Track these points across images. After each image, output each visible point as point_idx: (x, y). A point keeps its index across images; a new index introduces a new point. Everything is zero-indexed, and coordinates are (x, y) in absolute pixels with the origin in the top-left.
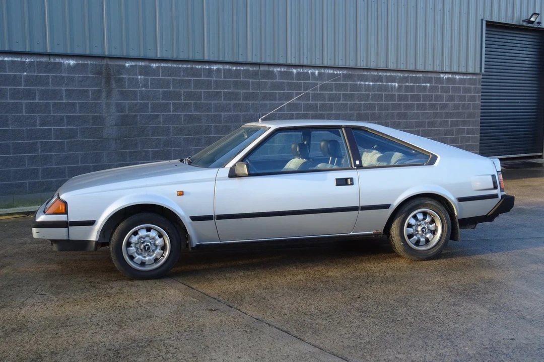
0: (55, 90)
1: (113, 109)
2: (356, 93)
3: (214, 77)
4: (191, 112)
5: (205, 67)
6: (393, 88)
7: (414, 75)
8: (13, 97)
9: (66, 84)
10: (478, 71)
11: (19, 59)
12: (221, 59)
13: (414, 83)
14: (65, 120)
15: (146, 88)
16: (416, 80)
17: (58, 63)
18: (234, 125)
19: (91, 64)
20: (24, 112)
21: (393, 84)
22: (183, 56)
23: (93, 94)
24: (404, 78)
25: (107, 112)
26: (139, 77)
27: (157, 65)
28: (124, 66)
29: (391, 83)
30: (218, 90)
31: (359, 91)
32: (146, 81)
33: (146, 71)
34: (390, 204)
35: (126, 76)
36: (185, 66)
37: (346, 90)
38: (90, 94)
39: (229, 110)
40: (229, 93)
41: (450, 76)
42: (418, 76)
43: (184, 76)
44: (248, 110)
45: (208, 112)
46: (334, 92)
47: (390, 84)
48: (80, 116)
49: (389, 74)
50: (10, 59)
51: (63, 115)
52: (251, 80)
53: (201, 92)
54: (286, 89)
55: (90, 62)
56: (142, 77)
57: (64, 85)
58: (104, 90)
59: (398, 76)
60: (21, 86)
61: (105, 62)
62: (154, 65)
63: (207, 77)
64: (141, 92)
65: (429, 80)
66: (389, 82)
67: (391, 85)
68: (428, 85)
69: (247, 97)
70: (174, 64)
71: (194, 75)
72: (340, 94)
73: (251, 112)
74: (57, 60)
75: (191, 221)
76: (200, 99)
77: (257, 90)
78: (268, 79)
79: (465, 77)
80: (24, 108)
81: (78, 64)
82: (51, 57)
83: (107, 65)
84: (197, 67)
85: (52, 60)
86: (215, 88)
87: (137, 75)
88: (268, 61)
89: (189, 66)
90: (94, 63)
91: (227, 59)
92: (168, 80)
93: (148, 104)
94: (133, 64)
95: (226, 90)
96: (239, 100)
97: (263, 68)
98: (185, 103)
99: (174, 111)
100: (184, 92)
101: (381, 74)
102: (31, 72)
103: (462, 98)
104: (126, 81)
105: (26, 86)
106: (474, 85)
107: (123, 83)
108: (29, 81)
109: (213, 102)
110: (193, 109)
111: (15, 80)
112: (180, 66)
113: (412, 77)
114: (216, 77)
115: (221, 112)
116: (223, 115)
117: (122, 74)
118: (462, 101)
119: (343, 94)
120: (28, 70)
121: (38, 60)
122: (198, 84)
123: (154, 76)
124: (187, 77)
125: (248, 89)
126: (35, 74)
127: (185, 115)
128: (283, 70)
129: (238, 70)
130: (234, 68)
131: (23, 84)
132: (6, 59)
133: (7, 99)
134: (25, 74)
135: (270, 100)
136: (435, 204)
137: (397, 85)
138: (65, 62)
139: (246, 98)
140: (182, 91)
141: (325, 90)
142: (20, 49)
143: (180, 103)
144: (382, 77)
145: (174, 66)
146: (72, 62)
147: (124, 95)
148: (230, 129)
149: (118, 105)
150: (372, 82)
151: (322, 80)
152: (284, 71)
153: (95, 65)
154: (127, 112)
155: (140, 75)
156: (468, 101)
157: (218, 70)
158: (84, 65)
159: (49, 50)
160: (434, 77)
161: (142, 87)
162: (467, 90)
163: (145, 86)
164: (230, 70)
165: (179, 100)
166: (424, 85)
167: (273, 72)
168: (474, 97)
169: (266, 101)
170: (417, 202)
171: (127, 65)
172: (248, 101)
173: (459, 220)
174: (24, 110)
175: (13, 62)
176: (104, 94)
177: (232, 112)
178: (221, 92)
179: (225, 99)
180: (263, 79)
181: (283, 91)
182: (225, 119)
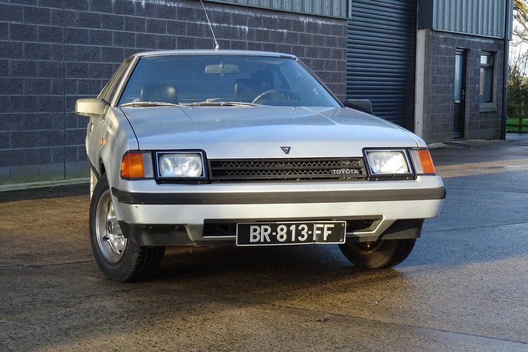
2: (196, 37)
6: (242, 32)
7: (268, 16)
10: (344, 16)
13: (268, 28)
16: (271, 23)
18: (26, 80)
21: (243, 27)
24: (257, 19)
29: (241, 25)
30: (4, 22)
31: (199, 35)
37: (182, 32)
39: (19, 55)
40: (19, 26)
41: (311, 20)
42: (273, 17)
44: (46, 57)
46: (166, 34)
47: (238, 26)
49: (237, 12)
52: (51, 8)
54: (102, 25)
59: (248, 16)
65: (285, 24)
66: (238, 24)
67: (240, 29)
68: (285, 31)
69: (46, 35)
72: (174, 38)
73: (52, 60)
77: (61, 25)
78: (76, 8)
79: (328, 23)
95: (14, 22)
96: (34, 39)
101: (227, 11)
103: (326, 53)
106: (339, 35)
113: (266, 19)
115: (7, 56)
116: (10, 62)
118: (325, 57)
119: (179, 38)
125: (47, 22)
135: (79, 42)
137: (247, 29)
139: (44, 37)
141: (155, 31)
144: (229, 16)
148: (20, 85)
150: (216, 22)
151: (150, 14)
156: (333, 58)
160: (293, 20)
162: (331, 42)
166: (280, 30)
168: (339, 52)
169: (74, 43)
172: (48, 41)
177: (24, 57)
178: (7, 24)
179: (12, 37)
180: (69, 8)
181: (97, 29)
182: (13, 69)
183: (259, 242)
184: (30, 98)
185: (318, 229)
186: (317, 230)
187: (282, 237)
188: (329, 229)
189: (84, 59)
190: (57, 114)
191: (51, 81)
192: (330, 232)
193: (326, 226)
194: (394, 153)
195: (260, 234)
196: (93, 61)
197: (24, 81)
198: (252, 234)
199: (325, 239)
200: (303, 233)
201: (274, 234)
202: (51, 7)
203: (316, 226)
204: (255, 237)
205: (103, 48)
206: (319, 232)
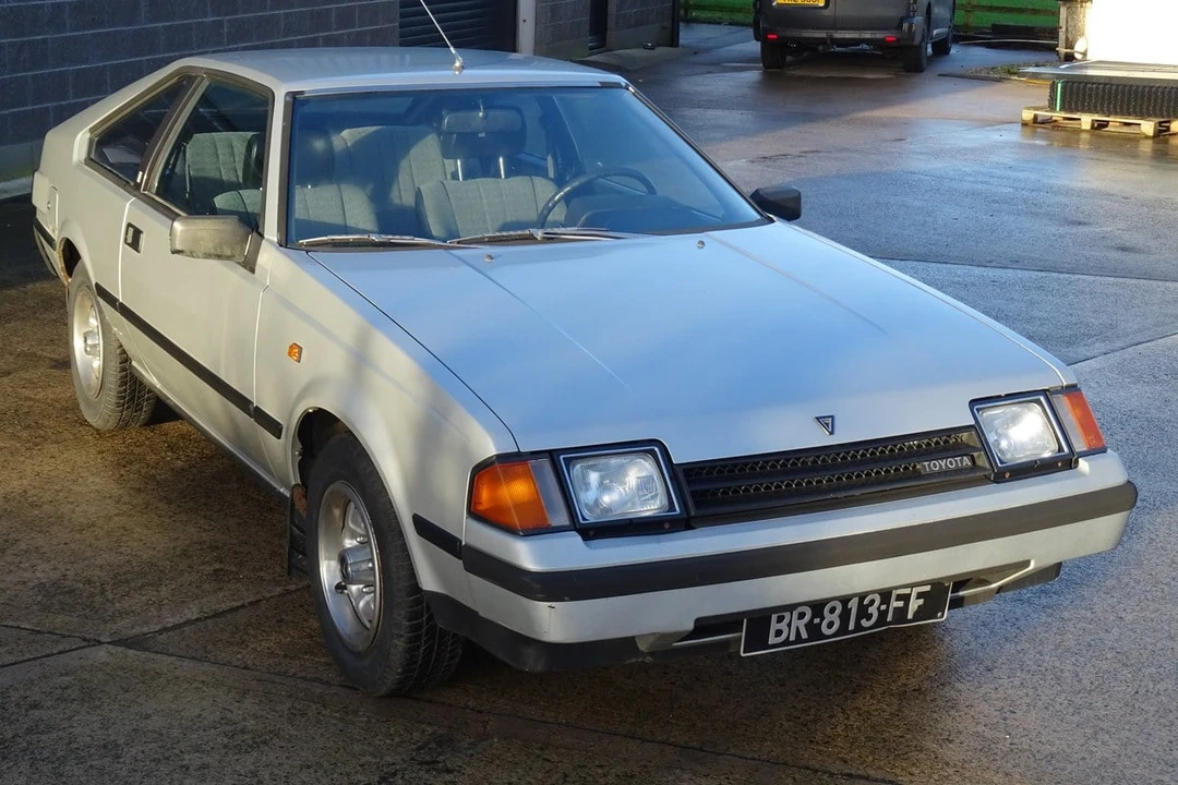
183: (787, 642)
185: (899, 598)
186: (896, 600)
187: (830, 625)
188: (919, 596)
192: (921, 601)
193: (916, 590)
194: (1025, 405)
195: (789, 625)
198: (774, 626)
199: (910, 616)
200: (870, 610)
201: (817, 621)
203: (895, 593)
204: (779, 633)
206: (901, 604)
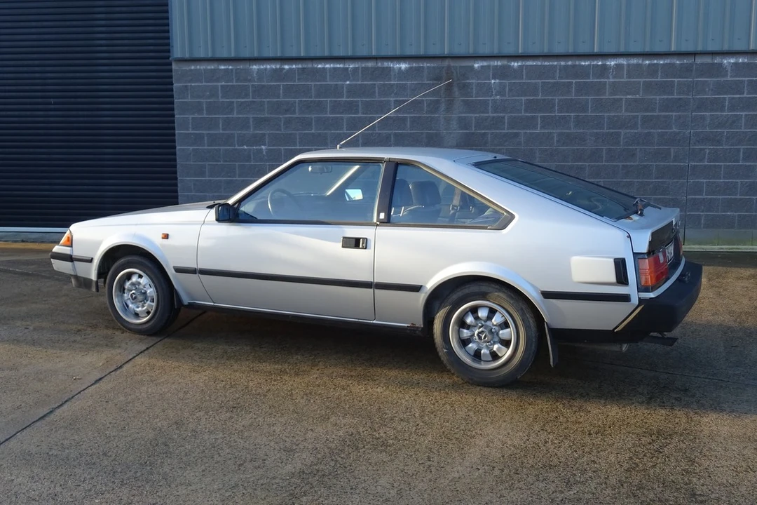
0: (381, 102)
1: (454, 124)
3: (611, 77)
4: (570, 129)
5: (595, 62)
8: (333, 112)
9: (395, 94)
11: (341, 66)
12: (622, 50)
14: (392, 138)
15: (502, 96)
17: (387, 67)
18: (641, 149)
19: (428, 67)
20: (345, 129)
22: (559, 49)
23: (429, 105)
25: (446, 129)
26: (493, 81)
27: (519, 64)
28: (472, 67)
30: (618, 97)
32: (502, 86)
33: (502, 73)
34: (421, 286)
35: (474, 81)
36: (563, 63)
38: (425, 105)
39: (634, 127)
40: (636, 100)
43: (561, 78)
44: (667, 127)
45: (597, 129)
48: (411, 133)
50: (332, 65)
51: (390, 132)
52: (676, 80)
53: (588, 100)
54: (746, 92)
55: (426, 64)
56: (497, 81)
57: (393, 95)
58: (443, 100)
60: (343, 97)
61: (446, 63)
62: (516, 64)
63: (598, 78)
64: (494, 101)
69: (667, 106)
70: (545, 61)
71: (576, 76)
73: (675, 130)
74: (386, 64)
75: (174, 271)
76: (584, 109)
77: (688, 95)
78: (710, 77)
80: (345, 124)
81: (411, 68)
82: (378, 61)
83: (449, 67)
84: (583, 63)
85: (379, 65)
86: (611, 94)
87: (489, 80)
88: (710, 48)
89: (570, 63)
90: (432, 65)
91: (633, 49)
92: (536, 83)
93: (504, 117)
94: (485, 63)
95: (630, 97)
96: (653, 110)
97: (699, 60)
98: (560, 117)
99: (542, 127)
100: (560, 100)
102: (354, 80)
104: (474, 88)
105: (348, 98)
107: (469, 90)
108: (352, 91)
109: (606, 114)
110: (572, 125)
111: (336, 91)
112: (555, 63)
114: (614, 77)
115: (620, 128)
116: (622, 133)
117: (468, 79)
120: (351, 78)
121: (363, 65)
122: (582, 88)
123: (515, 78)
124: (567, 78)
125: (671, 94)
126: (360, 83)
127: (560, 134)
128: (741, 61)
129: (654, 64)
130: (647, 62)
131: (345, 96)
132: (327, 66)
133: (326, 113)
134: (348, 83)
135: (712, 110)
136: (504, 297)
138: (395, 66)
139: (666, 108)
140: (557, 99)
142: (342, 54)
143: (552, 117)
145: (546, 63)
146: (404, 66)
147: (469, 106)
148: (634, 154)
149: (460, 120)
152: (743, 63)
153: (434, 67)
154: (473, 129)
155: (494, 78)
157: (618, 66)
158: (419, 69)
159: (374, 53)
161: (496, 95)
163: (501, 93)
164: (638, 65)
165: (550, 112)
167: (721, 65)
169: (705, 112)
170: (474, 288)
171: (476, 66)
172: (670, 112)
173: (551, 330)
174: (345, 126)
175: (334, 68)
176: (443, 107)
177: (640, 128)
178: (621, 99)
179: (626, 110)
180: (701, 77)
181: (739, 96)
182: (626, 140)
184: (645, 166)
189: (718, 127)
190: (677, 182)
191: (672, 151)
196: (731, 128)
197: (638, 150)
202: (677, 78)
205: (746, 115)
